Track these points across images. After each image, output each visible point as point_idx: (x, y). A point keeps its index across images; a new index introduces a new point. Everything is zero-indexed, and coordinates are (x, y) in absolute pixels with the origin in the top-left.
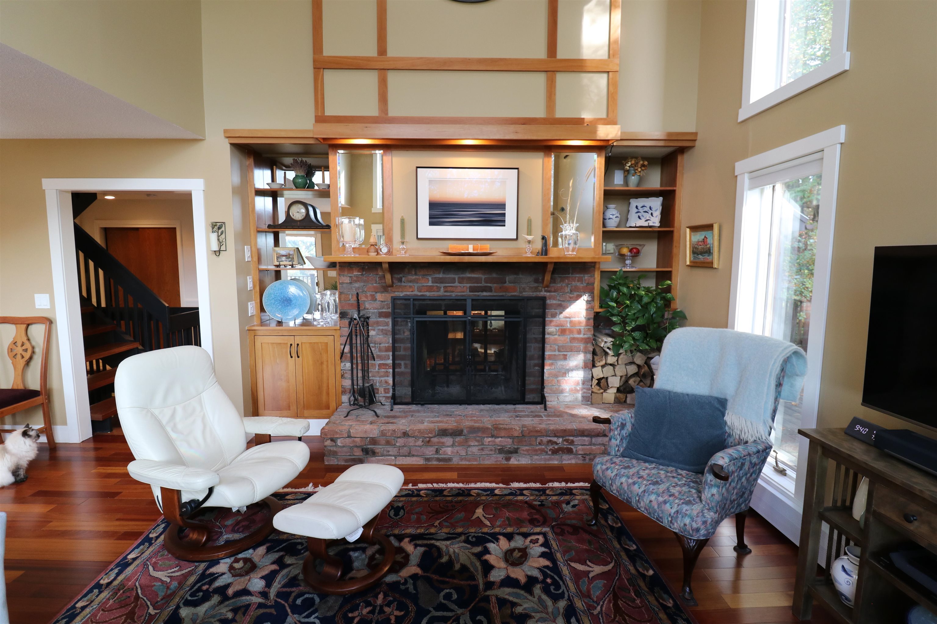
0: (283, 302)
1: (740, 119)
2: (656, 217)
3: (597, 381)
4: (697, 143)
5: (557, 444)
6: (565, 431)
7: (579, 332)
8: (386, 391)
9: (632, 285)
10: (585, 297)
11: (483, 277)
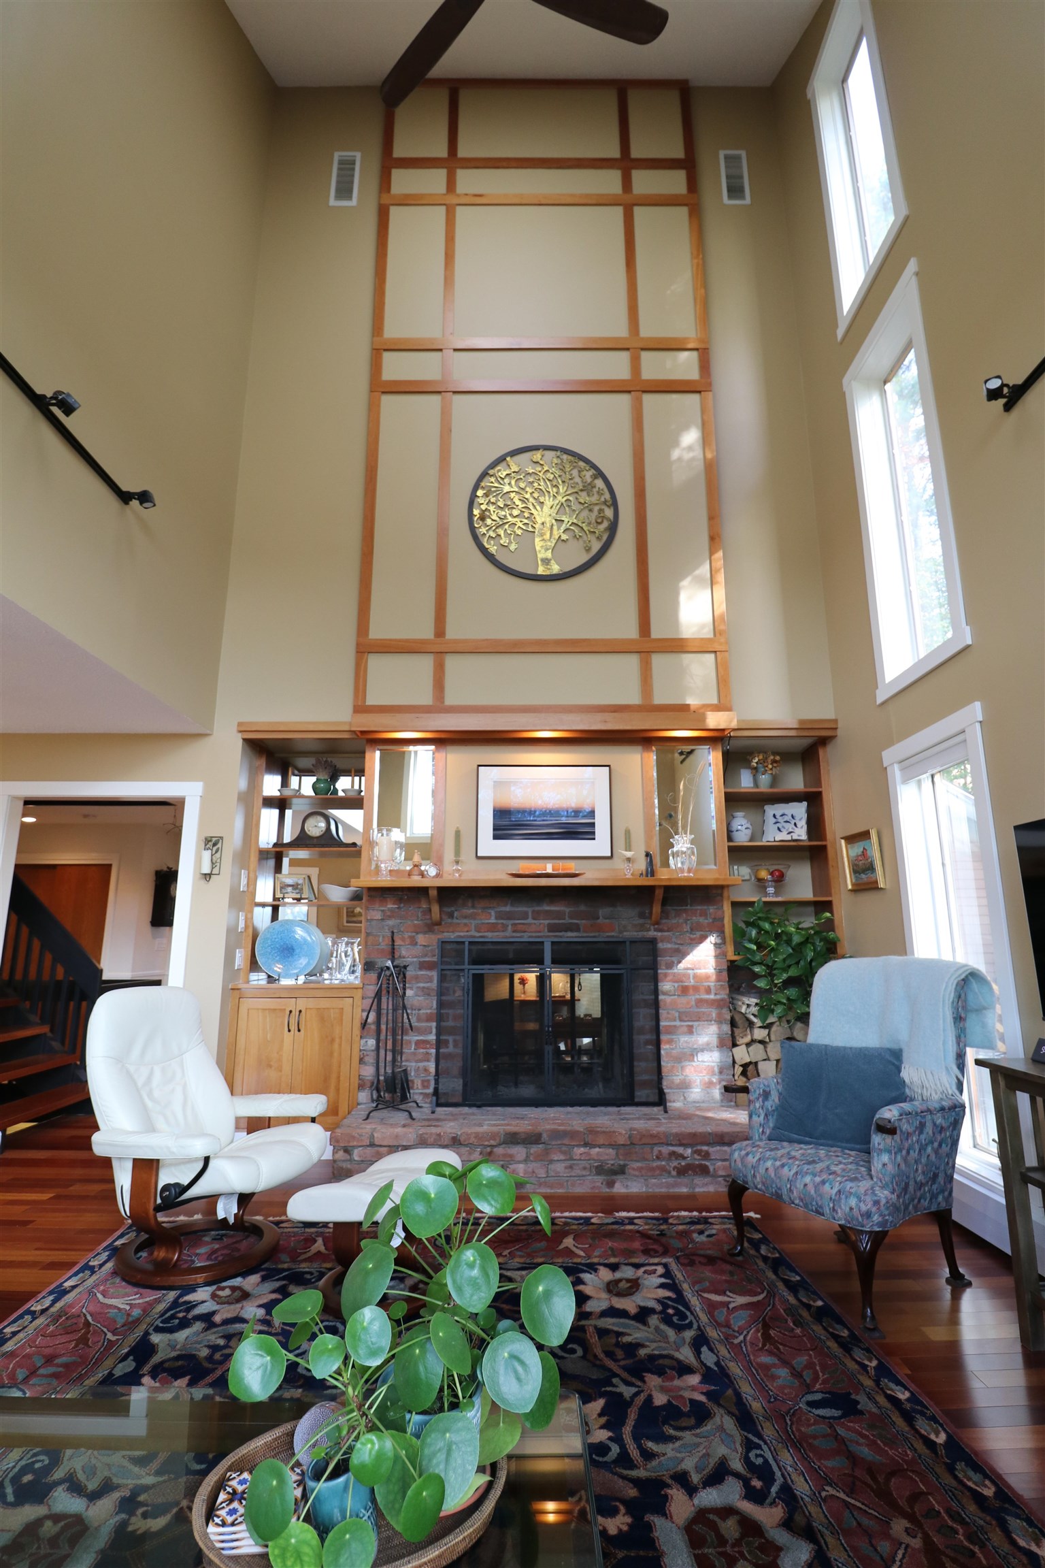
0: (283, 951)
1: (879, 701)
2: (802, 827)
3: (741, 1069)
4: (839, 732)
5: (684, 1158)
6: (694, 1135)
7: (708, 991)
8: (425, 1084)
9: (776, 921)
10: (712, 939)
11: (567, 910)
